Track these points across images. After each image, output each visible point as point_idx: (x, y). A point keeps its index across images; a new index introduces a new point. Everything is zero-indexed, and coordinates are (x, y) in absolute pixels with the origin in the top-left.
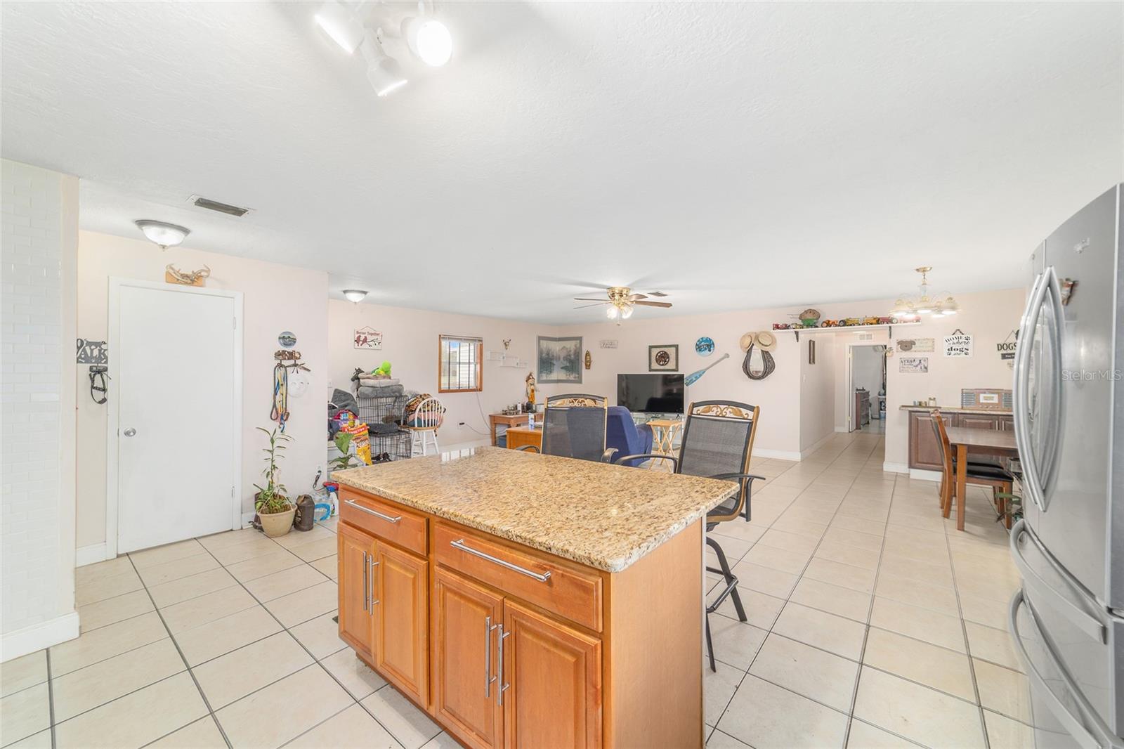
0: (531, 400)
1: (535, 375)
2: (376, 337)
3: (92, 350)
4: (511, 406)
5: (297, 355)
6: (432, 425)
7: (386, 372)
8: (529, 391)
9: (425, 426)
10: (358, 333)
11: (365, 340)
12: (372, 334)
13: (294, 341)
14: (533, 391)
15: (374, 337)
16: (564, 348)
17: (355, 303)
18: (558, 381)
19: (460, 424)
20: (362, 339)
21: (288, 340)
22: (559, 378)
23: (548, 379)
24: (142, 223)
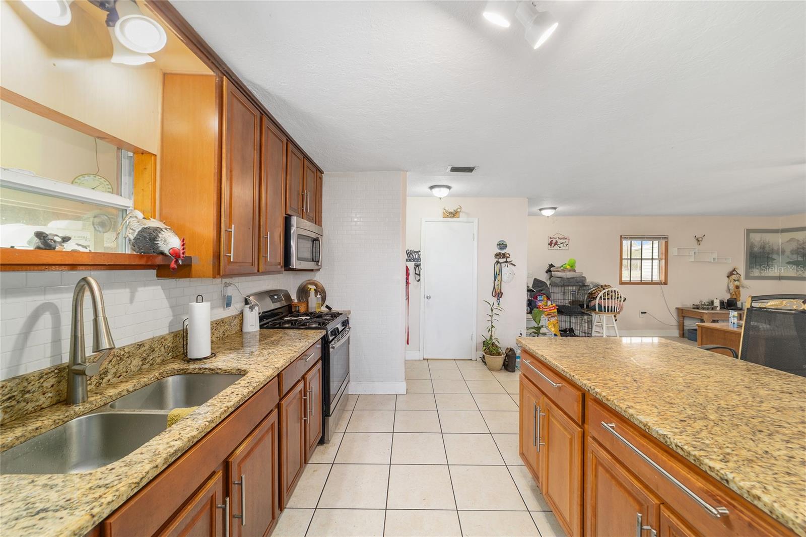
0: (734, 297)
1: (742, 270)
2: (564, 241)
3: (415, 255)
4: (706, 300)
5: (508, 255)
6: (611, 311)
7: (571, 267)
8: (732, 287)
9: (605, 311)
10: (550, 238)
11: (556, 243)
12: (561, 239)
13: (505, 246)
14: (737, 287)
15: (563, 241)
16: (792, 240)
17: (548, 217)
18: (781, 278)
19: (642, 313)
20: (554, 242)
21: (502, 246)
22: (782, 275)
23: (763, 275)
24: (432, 188)
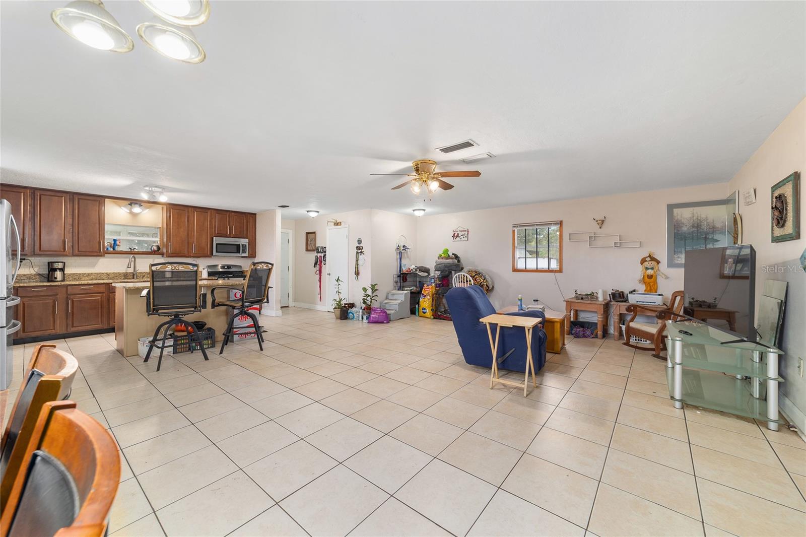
1: (662, 256)
7: (446, 255)
10: (454, 231)
11: (458, 236)
12: (461, 231)
14: (650, 277)
15: (463, 233)
19: (534, 300)
20: (456, 235)
21: (360, 241)
